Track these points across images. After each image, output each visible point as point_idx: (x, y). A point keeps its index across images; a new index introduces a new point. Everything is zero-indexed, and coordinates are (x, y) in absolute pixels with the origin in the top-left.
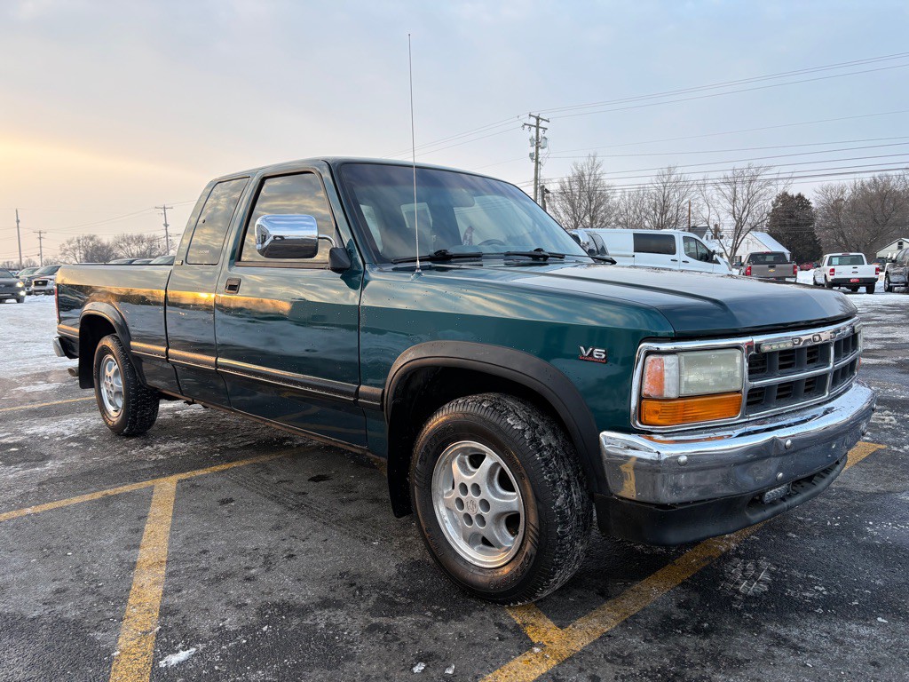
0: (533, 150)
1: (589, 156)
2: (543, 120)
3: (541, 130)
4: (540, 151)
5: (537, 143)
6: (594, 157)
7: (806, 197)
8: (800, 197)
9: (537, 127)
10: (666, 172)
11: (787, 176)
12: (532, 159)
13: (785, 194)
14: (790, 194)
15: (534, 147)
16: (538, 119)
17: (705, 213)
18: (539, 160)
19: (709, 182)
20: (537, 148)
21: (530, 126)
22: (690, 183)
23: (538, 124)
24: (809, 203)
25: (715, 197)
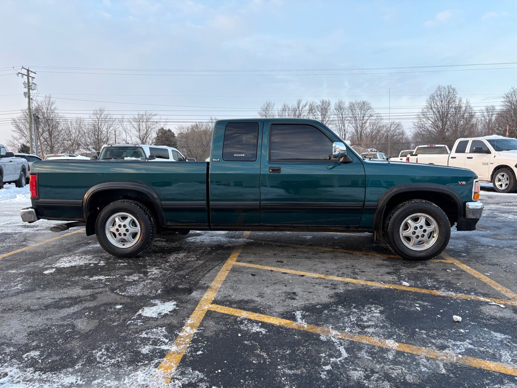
0: (26, 90)
1: (46, 97)
2: (31, 72)
3: (30, 78)
4: (31, 91)
5: (29, 86)
6: (50, 97)
7: (172, 131)
8: (169, 131)
9: (28, 76)
10: (99, 112)
11: (165, 120)
12: (25, 96)
13: (162, 129)
14: (165, 129)
15: (27, 89)
16: (28, 71)
17: (124, 136)
18: (31, 97)
19: (125, 120)
20: (29, 89)
21: (23, 75)
22: (113, 120)
23: (28, 74)
24: (174, 134)
25: (128, 127)
